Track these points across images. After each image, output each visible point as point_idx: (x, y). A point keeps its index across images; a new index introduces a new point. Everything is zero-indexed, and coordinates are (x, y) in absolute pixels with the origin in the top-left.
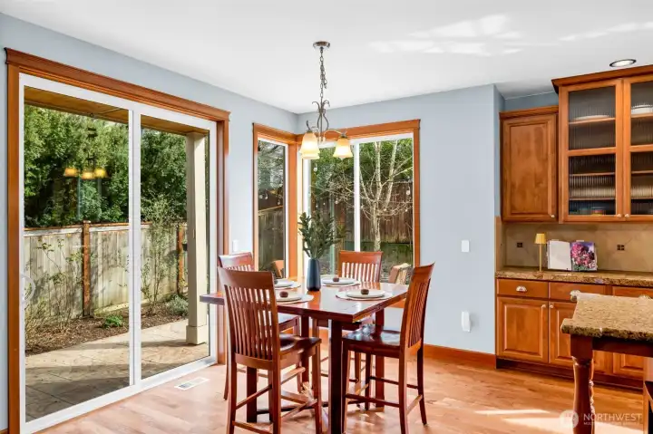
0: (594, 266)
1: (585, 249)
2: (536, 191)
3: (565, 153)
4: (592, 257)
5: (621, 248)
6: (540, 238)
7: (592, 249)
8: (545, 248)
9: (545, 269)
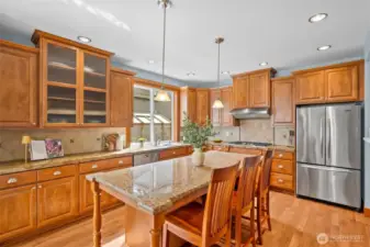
0: (62, 153)
1: (56, 144)
2: (20, 105)
3: (45, 82)
4: (60, 148)
5: (72, 141)
6: (25, 139)
7: (59, 143)
8: (29, 146)
9: (29, 161)
